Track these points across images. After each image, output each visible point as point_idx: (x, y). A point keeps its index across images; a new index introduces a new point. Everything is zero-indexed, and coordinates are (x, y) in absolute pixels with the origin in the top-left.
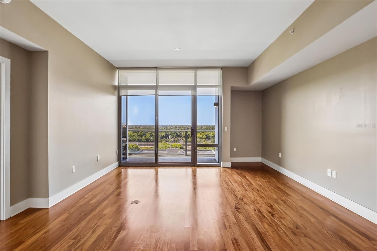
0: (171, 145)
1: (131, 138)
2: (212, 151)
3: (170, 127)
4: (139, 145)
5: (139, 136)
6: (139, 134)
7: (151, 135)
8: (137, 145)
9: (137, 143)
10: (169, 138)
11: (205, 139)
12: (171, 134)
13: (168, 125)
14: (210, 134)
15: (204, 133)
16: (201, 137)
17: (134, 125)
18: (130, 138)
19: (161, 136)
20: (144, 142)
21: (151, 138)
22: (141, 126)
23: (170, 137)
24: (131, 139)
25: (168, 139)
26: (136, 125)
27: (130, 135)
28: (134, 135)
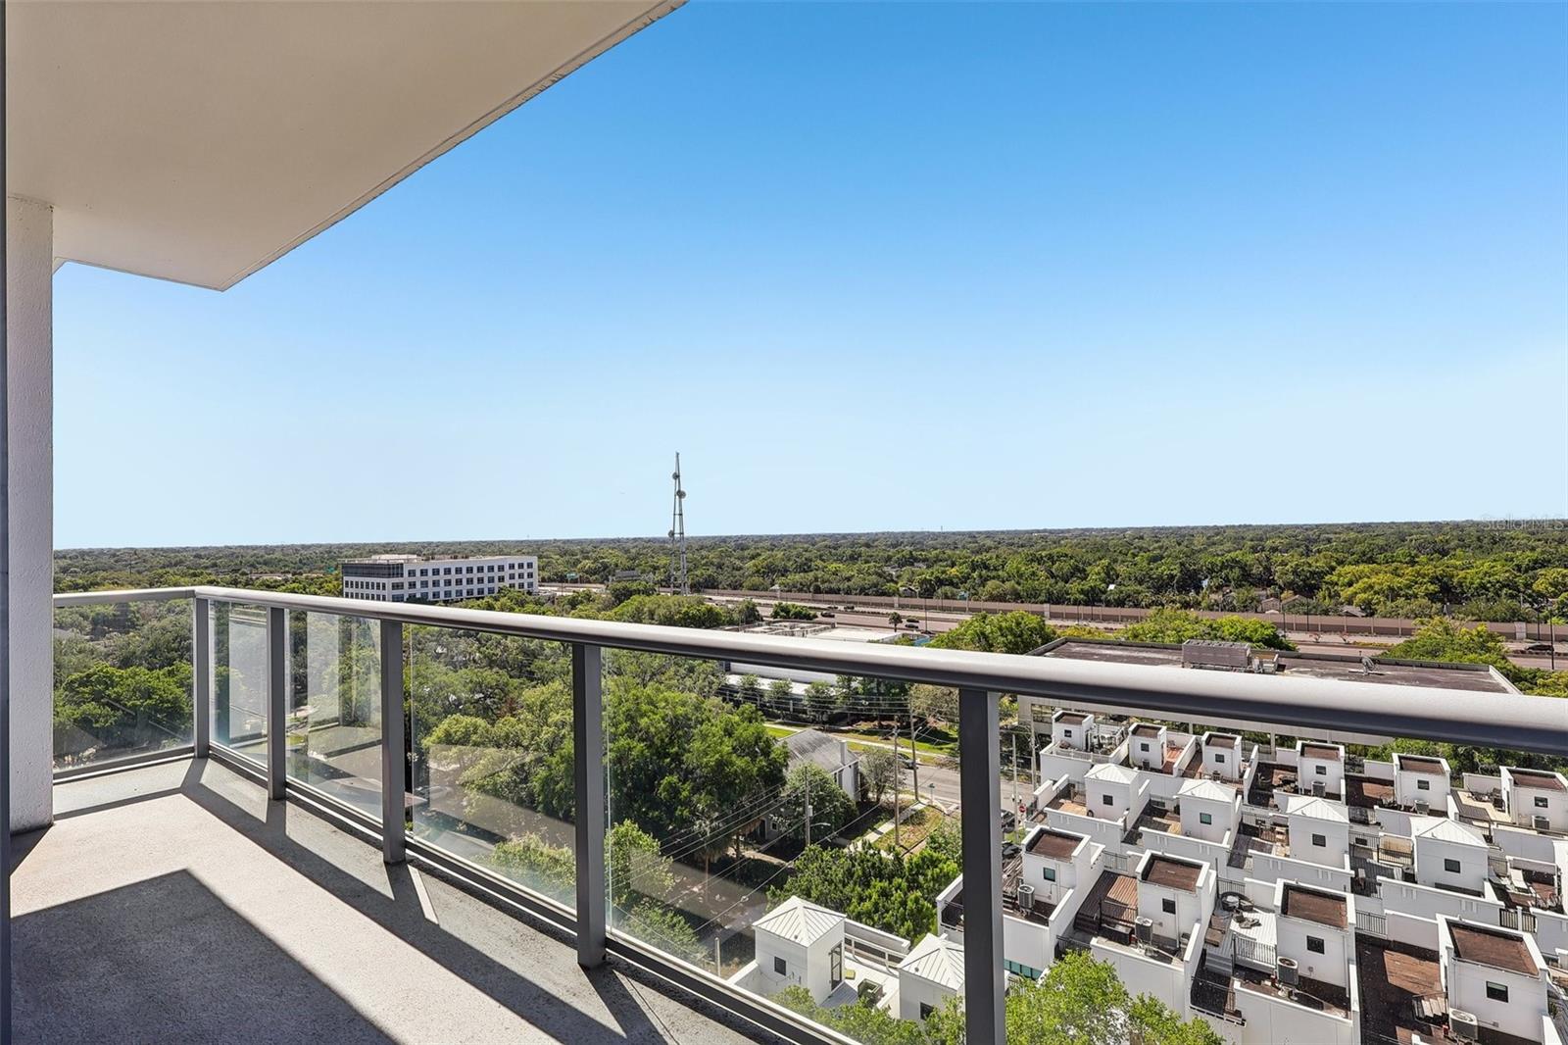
0: (1211, 626)
1: (1019, 583)
2: (1491, 677)
3: (1208, 538)
4: (1053, 616)
5: (1053, 576)
6: (1053, 571)
7: (1108, 574)
8: (1047, 614)
9: (1046, 606)
10: (1198, 588)
11: (1425, 601)
12: (1211, 571)
13: (1193, 528)
14: (1462, 574)
15: (1418, 567)
16: (1396, 585)
17: (1038, 531)
18: (1016, 586)
19: (1160, 577)
20: (1076, 603)
21: (1112, 587)
22: (1067, 535)
23: (1205, 583)
24: (1020, 588)
25: (1198, 593)
26: (1045, 531)
27: (1018, 572)
28: (1033, 574)
